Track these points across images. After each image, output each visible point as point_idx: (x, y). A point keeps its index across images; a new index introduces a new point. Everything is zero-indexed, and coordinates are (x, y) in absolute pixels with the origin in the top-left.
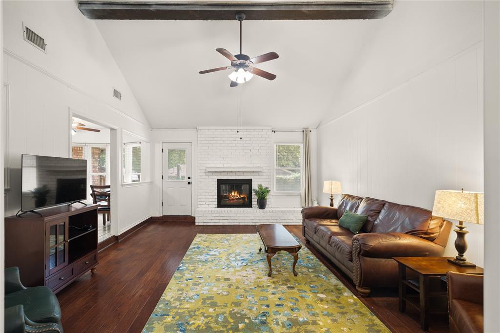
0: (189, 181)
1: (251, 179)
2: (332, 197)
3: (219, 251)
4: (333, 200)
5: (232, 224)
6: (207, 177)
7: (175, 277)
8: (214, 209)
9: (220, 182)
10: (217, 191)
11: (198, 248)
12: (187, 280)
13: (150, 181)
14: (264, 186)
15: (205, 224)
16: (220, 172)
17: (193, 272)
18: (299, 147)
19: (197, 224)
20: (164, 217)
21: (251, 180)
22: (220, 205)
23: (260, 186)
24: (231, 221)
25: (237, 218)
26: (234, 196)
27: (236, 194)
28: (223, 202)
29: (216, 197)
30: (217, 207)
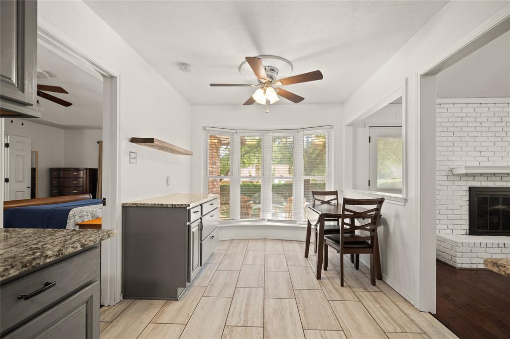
6: (451, 183)
10: (468, 207)
16: (474, 176)
29: (467, 217)
30: (467, 234)
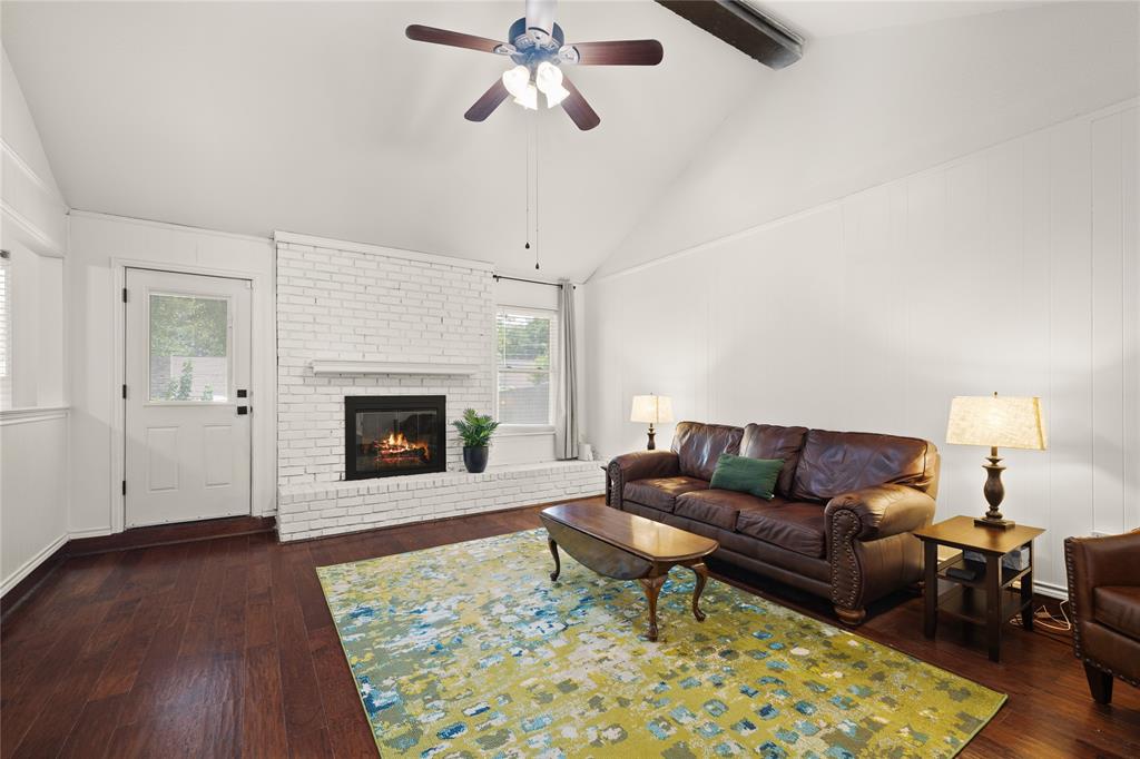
0: (243, 402)
1: (444, 397)
2: (651, 430)
3: (444, 605)
4: (655, 437)
5: (401, 522)
6: (310, 390)
7: (387, 743)
8: (332, 488)
9: (353, 405)
10: (343, 431)
11: (368, 612)
12: (446, 735)
13: (61, 404)
14: (480, 414)
15: (314, 534)
16: (354, 376)
17: (437, 697)
18: (548, 321)
19: (284, 538)
20: (133, 535)
21: (442, 399)
22: (353, 473)
23: (470, 413)
24: (397, 514)
25: (413, 503)
26: (395, 447)
27: (399, 442)
28: (363, 462)
29: (342, 450)
30: (343, 478)
